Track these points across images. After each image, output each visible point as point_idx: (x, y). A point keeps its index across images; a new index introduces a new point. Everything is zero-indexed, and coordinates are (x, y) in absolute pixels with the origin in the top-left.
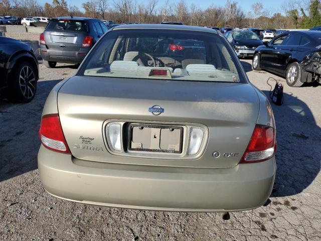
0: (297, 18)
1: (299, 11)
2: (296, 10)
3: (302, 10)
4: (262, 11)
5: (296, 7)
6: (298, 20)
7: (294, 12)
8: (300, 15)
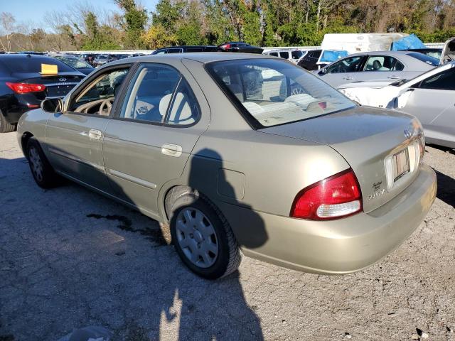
0: (73, 37)
1: (72, 26)
2: (68, 26)
3: (75, 25)
4: (15, 25)
5: (66, 21)
6: (75, 38)
7: (66, 28)
8: (75, 32)
